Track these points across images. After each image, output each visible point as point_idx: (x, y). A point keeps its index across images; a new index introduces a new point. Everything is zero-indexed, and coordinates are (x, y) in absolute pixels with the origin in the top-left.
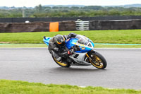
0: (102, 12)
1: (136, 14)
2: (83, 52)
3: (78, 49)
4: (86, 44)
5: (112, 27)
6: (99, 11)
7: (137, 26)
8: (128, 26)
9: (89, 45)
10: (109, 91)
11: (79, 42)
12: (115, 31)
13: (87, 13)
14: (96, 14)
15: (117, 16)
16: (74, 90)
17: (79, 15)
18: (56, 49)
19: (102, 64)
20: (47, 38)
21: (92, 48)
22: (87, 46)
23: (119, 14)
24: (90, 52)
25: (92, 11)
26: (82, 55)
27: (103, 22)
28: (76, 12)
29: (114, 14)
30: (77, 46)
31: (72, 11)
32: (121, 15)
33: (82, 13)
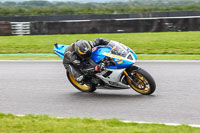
0: (48, 9)
1: (96, 13)
2: (120, 67)
3: (111, 63)
4: (124, 55)
5: (63, 31)
6: (44, 8)
7: (98, 28)
8: (85, 29)
9: (130, 57)
10: (59, 120)
11: (113, 53)
12: (68, 36)
13: (27, 10)
14: (40, 12)
15: (70, 14)
16: (8, 120)
17: (16, 13)
18: (76, 62)
19: (148, 86)
20: (59, 46)
21: (134, 61)
22: (125, 59)
23: (72, 12)
24: (130, 68)
25: (35, 7)
26: (117, 73)
27: (50, 24)
28: (12, 9)
29: (66, 12)
30: (109, 59)
31: (6, 8)
32: (76, 14)
33: (20, 11)
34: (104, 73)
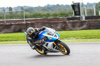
3: (47, 39)
9: (55, 36)
11: (48, 34)
21: (58, 38)
34: (45, 44)
